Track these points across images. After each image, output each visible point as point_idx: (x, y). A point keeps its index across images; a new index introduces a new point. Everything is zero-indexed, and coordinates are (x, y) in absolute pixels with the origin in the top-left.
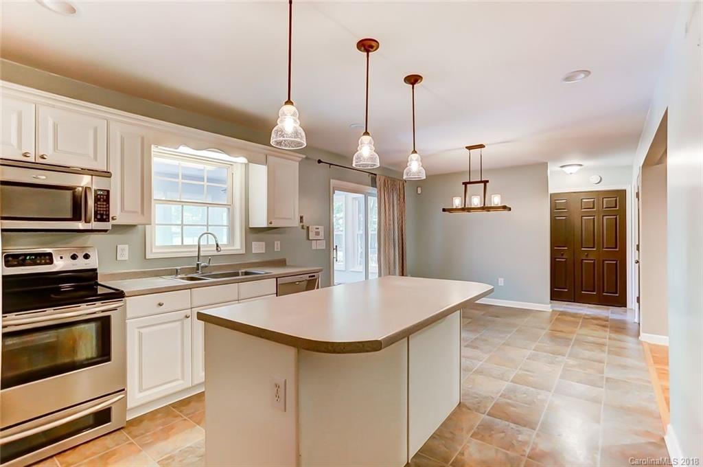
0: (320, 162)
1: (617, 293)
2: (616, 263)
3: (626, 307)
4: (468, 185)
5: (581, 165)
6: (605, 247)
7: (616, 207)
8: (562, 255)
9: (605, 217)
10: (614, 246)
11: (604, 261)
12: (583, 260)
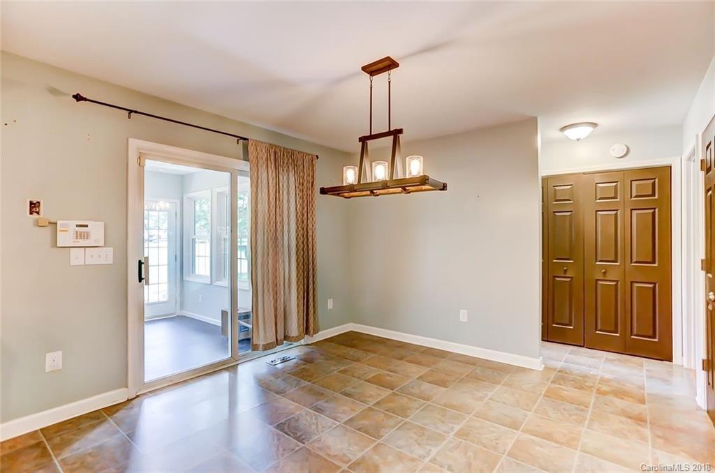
0: (78, 98)
1: (655, 338)
2: (654, 288)
3: (670, 360)
4: (369, 142)
5: (595, 125)
6: (634, 260)
7: (653, 195)
8: (565, 271)
9: (635, 213)
10: (650, 260)
11: (632, 283)
12: (597, 280)
